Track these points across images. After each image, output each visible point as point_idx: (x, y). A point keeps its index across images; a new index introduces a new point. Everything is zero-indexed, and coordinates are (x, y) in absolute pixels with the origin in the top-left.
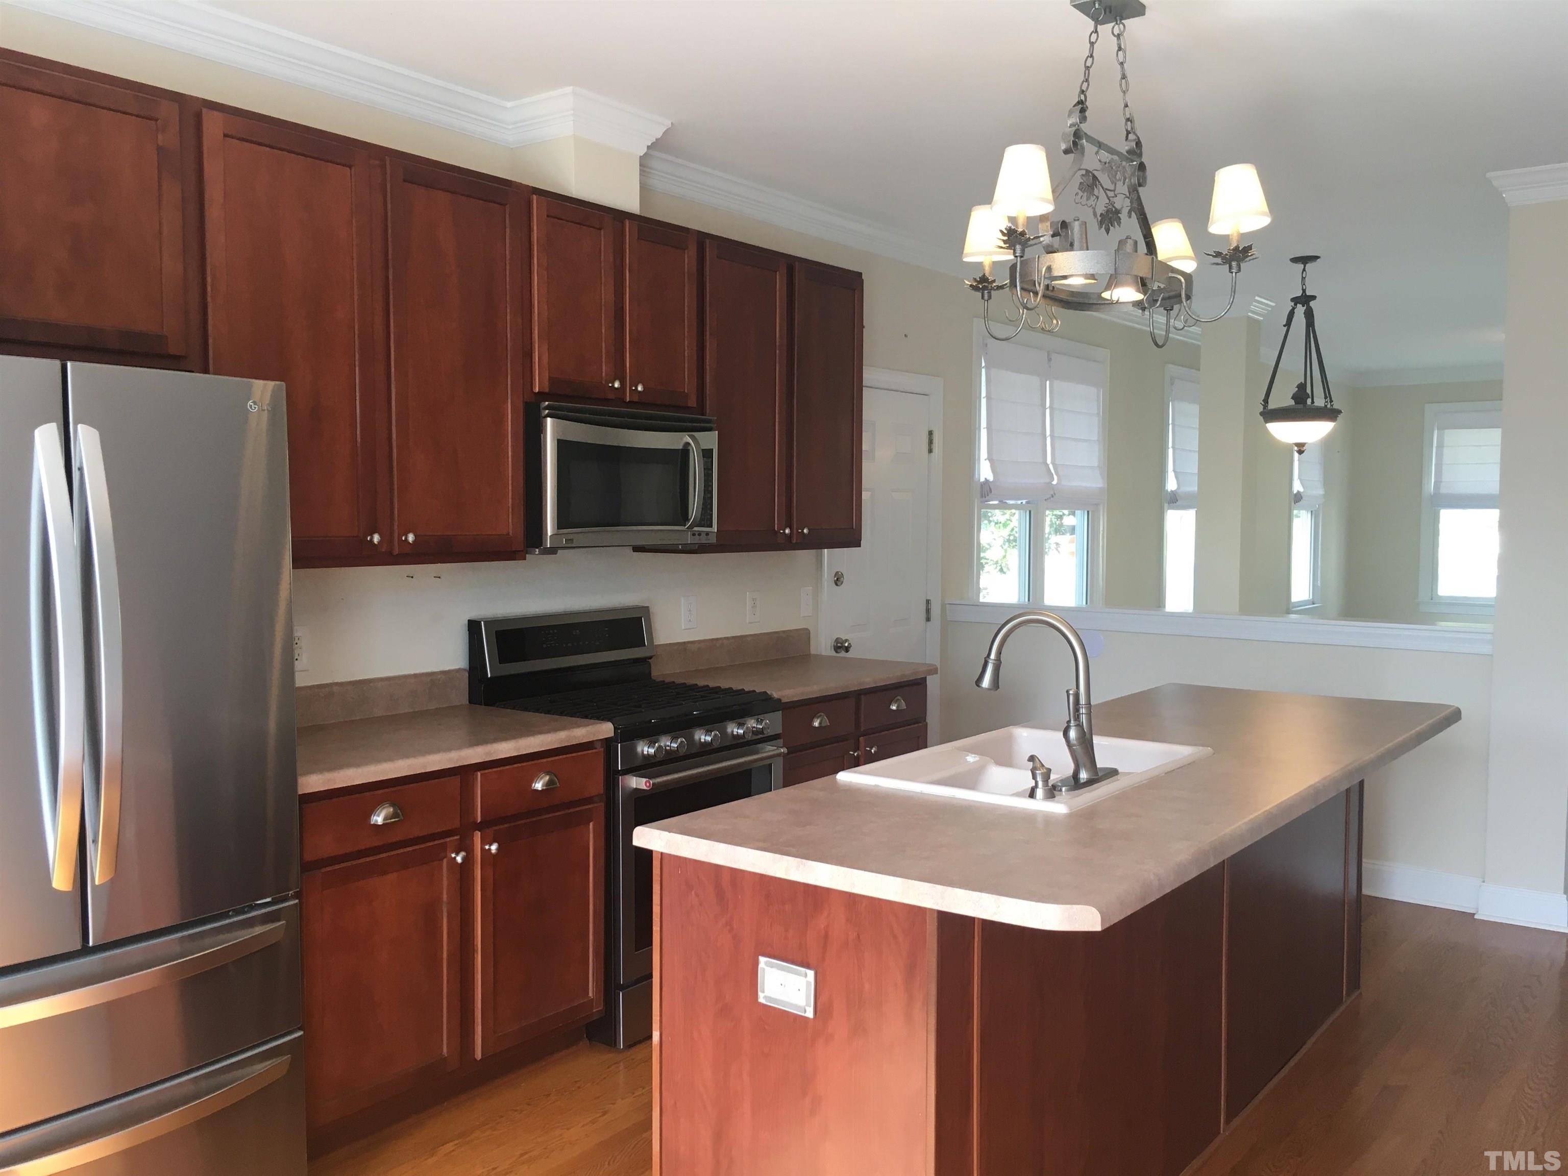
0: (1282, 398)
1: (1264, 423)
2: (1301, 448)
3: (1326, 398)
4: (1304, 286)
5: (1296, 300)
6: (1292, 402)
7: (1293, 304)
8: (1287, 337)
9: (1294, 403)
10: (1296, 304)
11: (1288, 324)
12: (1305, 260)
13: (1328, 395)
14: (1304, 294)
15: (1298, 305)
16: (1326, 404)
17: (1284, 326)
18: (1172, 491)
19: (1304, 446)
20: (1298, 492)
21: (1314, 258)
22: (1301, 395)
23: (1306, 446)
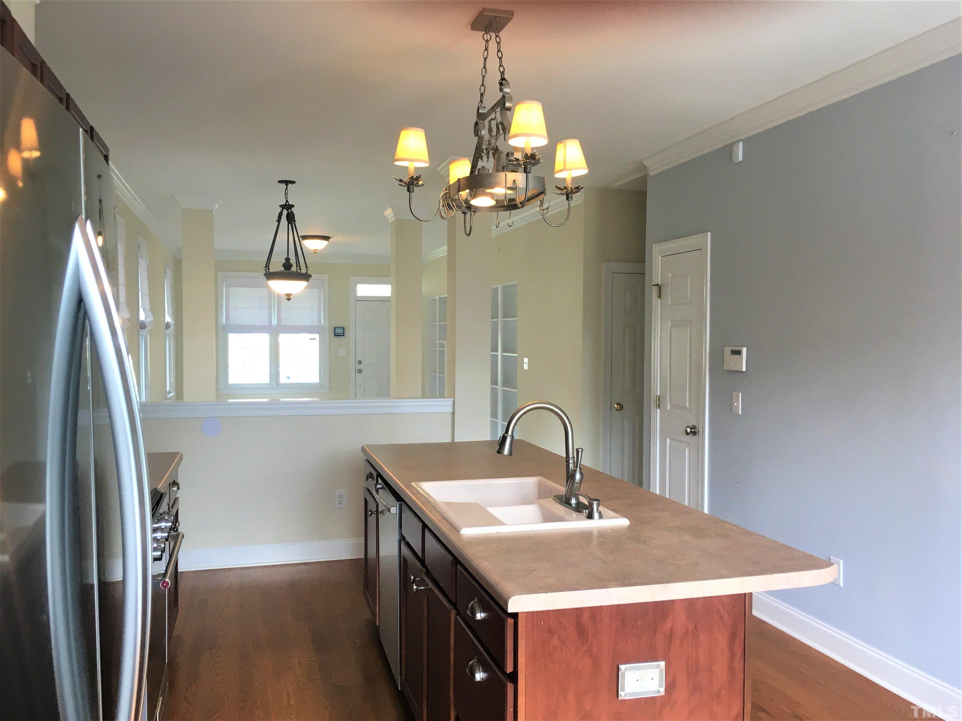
0: (277, 265)
1: (267, 281)
2: (289, 297)
3: (297, 266)
4: (287, 199)
5: (283, 207)
6: (283, 269)
7: (281, 208)
8: (278, 228)
9: (284, 269)
10: (283, 209)
11: (279, 220)
12: (287, 182)
13: (298, 265)
14: (287, 203)
15: (284, 209)
16: (297, 270)
17: (277, 221)
18: (141, 321)
19: (291, 296)
20: (168, 322)
21: (293, 182)
22: (287, 265)
23: (292, 295)
